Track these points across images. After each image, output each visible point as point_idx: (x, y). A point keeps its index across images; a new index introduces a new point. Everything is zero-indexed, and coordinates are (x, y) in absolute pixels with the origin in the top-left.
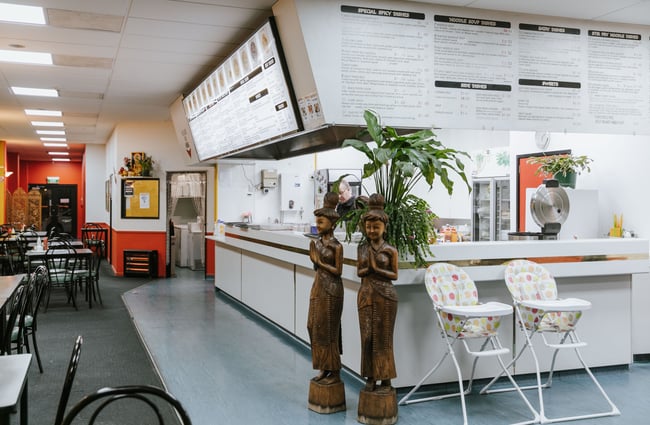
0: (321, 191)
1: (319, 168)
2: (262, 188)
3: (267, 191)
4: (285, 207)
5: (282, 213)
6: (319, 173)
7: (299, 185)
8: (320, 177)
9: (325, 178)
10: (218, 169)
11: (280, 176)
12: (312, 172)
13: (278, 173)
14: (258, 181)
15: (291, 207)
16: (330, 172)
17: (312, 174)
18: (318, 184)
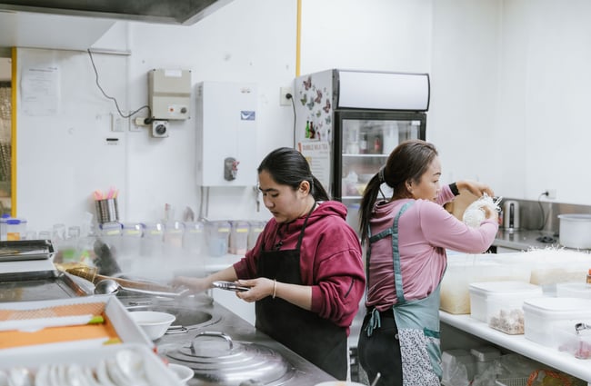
0: (312, 132)
1: (306, 71)
2: (149, 121)
3: (161, 130)
4: (213, 175)
5: (204, 193)
6: (308, 84)
7: (251, 116)
8: (312, 94)
9: (328, 96)
10: (19, 61)
11: (200, 89)
12: (287, 81)
13: (194, 81)
14: (136, 102)
15: (229, 176)
16: (343, 78)
17: (288, 87)
18: (305, 114)
